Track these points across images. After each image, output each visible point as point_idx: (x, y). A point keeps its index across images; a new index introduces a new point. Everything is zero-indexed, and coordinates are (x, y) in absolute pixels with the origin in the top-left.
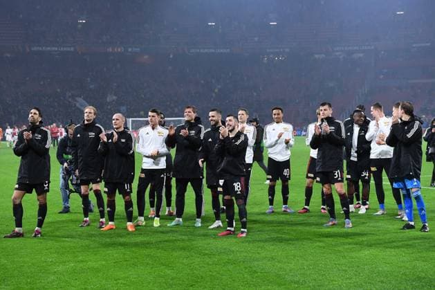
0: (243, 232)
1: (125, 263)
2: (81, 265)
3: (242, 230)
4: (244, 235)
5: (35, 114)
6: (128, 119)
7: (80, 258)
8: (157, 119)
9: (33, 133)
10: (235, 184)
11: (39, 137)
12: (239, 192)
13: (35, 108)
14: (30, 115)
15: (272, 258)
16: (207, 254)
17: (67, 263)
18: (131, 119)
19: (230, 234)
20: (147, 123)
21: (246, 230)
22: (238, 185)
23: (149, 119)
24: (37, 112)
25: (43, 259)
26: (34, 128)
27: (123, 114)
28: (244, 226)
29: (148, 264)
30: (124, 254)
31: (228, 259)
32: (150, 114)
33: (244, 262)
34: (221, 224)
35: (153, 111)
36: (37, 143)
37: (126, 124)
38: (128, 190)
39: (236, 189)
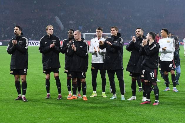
0: (156, 102)
1: (81, 119)
2: (55, 120)
3: (156, 101)
4: (157, 104)
5: (17, 29)
6: (83, 34)
7: (55, 116)
8: (102, 33)
9: (18, 41)
10: (150, 73)
11: (21, 42)
12: (153, 78)
13: (17, 26)
14: (15, 31)
15: (170, 118)
16: (130, 115)
17: (47, 119)
18: (85, 34)
19: (148, 103)
20: (95, 36)
21: (158, 101)
22: (152, 74)
23: (97, 33)
24: (18, 29)
25: (33, 116)
26: (18, 38)
27: (81, 31)
28: (157, 98)
29: (95, 120)
30: (81, 114)
31: (143, 119)
32: (97, 30)
33: (152, 120)
34: (135, 98)
35: (99, 29)
36: (20, 46)
37: (82, 36)
38: (84, 76)
39: (151, 76)
